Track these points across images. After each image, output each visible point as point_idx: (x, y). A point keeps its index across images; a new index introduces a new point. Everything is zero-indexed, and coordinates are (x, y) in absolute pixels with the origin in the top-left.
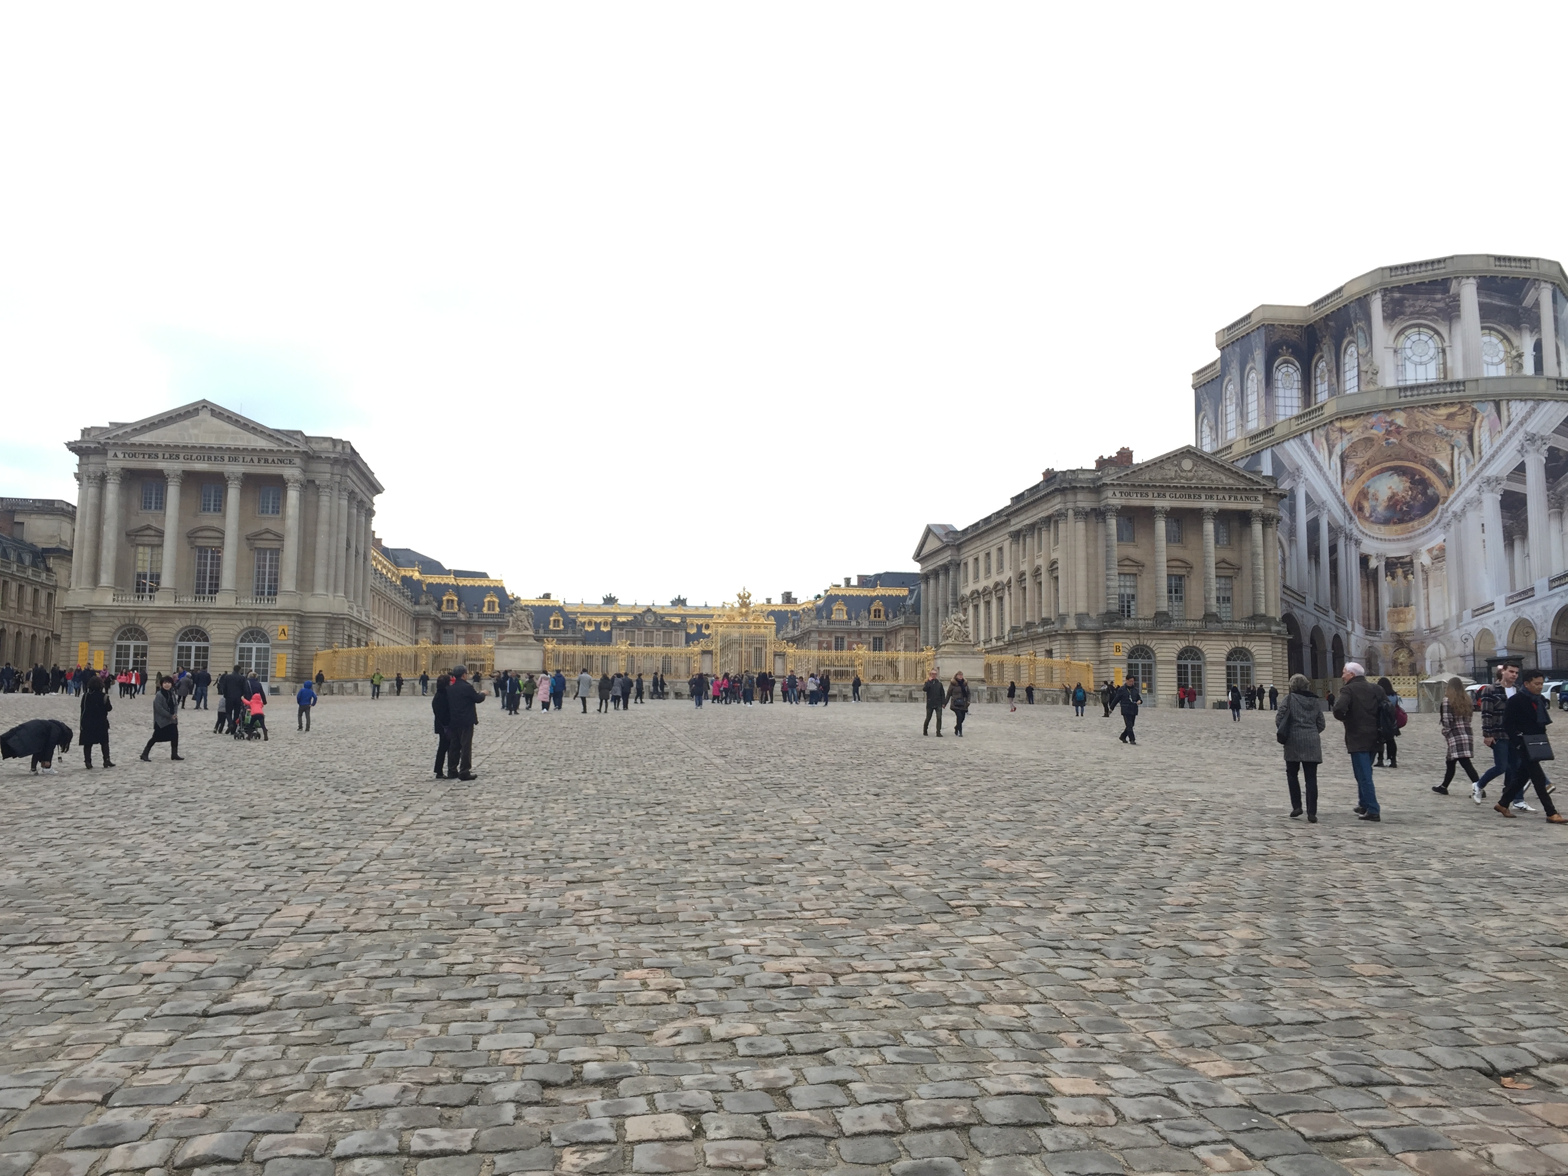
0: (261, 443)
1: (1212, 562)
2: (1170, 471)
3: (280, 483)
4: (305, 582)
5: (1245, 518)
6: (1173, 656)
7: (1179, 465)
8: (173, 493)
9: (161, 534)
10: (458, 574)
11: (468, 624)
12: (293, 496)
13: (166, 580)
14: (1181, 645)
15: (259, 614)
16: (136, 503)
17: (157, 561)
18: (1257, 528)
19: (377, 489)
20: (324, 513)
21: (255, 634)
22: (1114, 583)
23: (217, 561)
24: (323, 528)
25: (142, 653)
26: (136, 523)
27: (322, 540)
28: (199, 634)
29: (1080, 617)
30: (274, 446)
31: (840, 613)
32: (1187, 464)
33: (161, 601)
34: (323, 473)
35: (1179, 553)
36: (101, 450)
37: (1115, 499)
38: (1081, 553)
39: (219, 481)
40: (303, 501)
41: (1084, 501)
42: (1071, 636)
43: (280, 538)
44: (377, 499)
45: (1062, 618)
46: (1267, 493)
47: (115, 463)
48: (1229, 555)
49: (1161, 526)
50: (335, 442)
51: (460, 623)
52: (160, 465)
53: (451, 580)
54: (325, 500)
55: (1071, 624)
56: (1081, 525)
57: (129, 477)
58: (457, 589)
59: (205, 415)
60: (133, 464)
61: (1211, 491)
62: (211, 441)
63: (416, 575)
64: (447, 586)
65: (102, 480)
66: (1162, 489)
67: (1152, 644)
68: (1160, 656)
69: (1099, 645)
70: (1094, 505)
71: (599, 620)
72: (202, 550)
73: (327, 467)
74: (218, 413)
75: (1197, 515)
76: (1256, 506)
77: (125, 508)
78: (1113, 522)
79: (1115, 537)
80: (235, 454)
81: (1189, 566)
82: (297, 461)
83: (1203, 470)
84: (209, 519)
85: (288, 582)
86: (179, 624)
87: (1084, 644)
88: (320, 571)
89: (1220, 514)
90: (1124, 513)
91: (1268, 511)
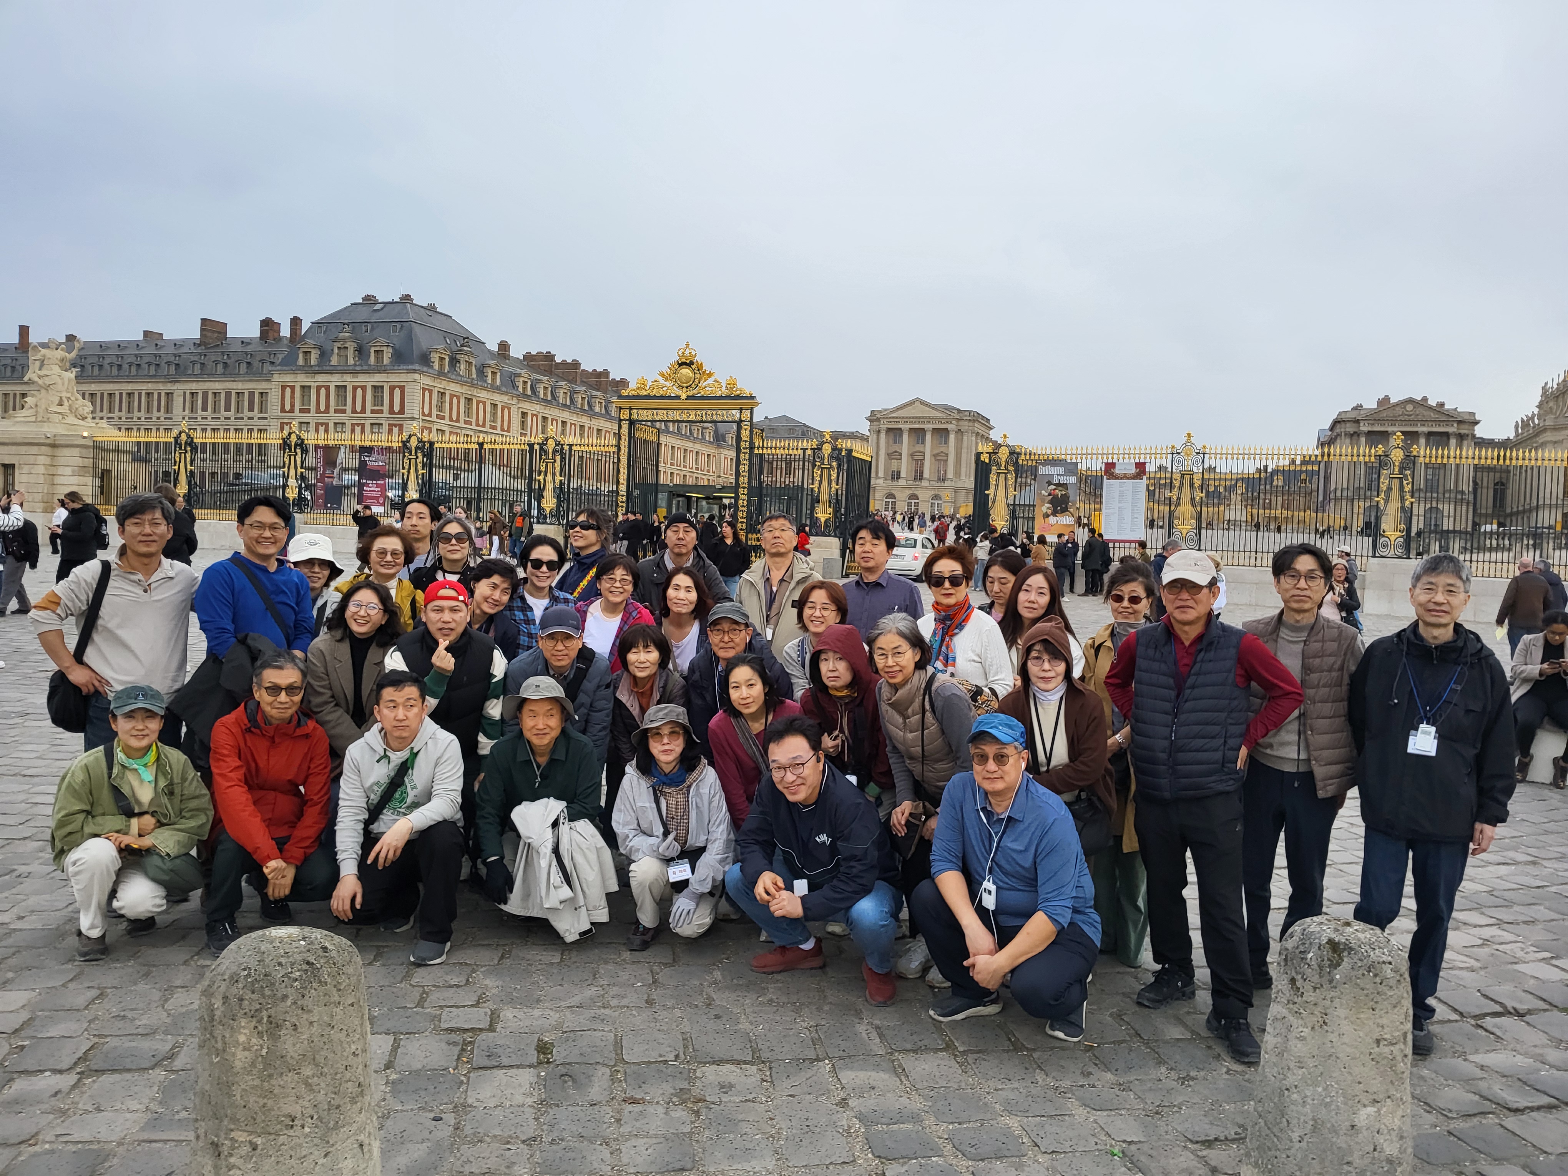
0: (939, 415)
2: (1399, 411)
3: (946, 431)
4: (957, 474)
5: (1447, 435)
7: (1405, 408)
8: (905, 436)
9: (901, 454)
12: (952, 437)
13: (903, 474)
15: (938, 488)
16: (891, 442)
17: (899, 467)
18: (1453, 442)
20: (965, 444)
21: (936, 497)
22: (1363, 472)
23: (922, 465)
24: (964, 450)
25: (894, 503)
26: (891, 450)
27: (964, 456)
28: (914, 496)
29: (1343, 490)
30: (944, 416)
31: (1279, 481)
32: (1409, 407)
33: (902, 482)
34: (964, 426)
36: (878, 420)
37: (1365, 428)
39: (923, 431)
40: (956, 438)
41: (1350, 428)
43: (947, 455)
44: (991, 432)
46: (1460, 422)
47: (884, 426)
50: (970, 412)
52: (900, 426)
54: (965, 438)
56: (1348, 441)
57: (889, 430)
59: (917, 403)
60: (890, 426)
61: (1424, 422)
62: (920, 415)
65: (879, 431)
66: (1393, 422)
69: (1351, 505)
70: (1355, 430)
72: (917, 460)
73: (966, 423)
74: (923, 403)
75: (1415, 435)
76: (1452, 429)
77: (887, 443)
78: (1362, 440)
79: (1364, 447)
80: (929, 419)
82: (954, 422)
83: (1420, 410)
84: (919, 448)
85: (950, 475)
86: (908, 492)
88: (963, 470)
89: (1430, 434)
90: (1370, 433)
91: (1463, 432)
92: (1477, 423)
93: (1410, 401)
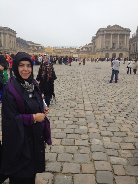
1: (118, 41)
2: (113, 28)
5: (124, 35)
6: (112, 54)
7: (115, 27)
10: (36, 44)
11: (37, 51)
12: (2, 35)
14: (113, 53)
18: (125, 36)
19: (16, 34)
20: (6, 37)
22: (105, 44)
29: (100, 49)
31: (84, 49)
32: (116, 27)
34: (6, 32)
35: (114, 40)
37: (105, 33)
38: (101, 40)
41: (102, 33)
42: (99, 52)
43: (1, 40)
44: (16, 35)
45: (98, 49)
46: (127, 31)
48: (122, 40)
49: (112, 36)
50: (7, 28)
51: (36, 51)
53: (35, 45)
54: (6, 35)
55: (99, 50)
56: (101, 36)
58: (36, 46)
61: (119, 31)
63: (30, 44)
64: (34, 46)
66: (112, 31)
67: (109, 52)
68: (110, 54)
69: (102, 53)
70: (103, 33)
71: (59, 50)
75: (117, 34)
76: (125, 33)
78: (105, 36)
79: (105, 38)
81: (116, 42)
82: (2, 31)
83: (118, 28)
87: (100, 53)
88: (6, 44)
89: (120, 34)
90: (106, 34)
91: (128, 34)
92: (131, 31)
93: (116, 25)
